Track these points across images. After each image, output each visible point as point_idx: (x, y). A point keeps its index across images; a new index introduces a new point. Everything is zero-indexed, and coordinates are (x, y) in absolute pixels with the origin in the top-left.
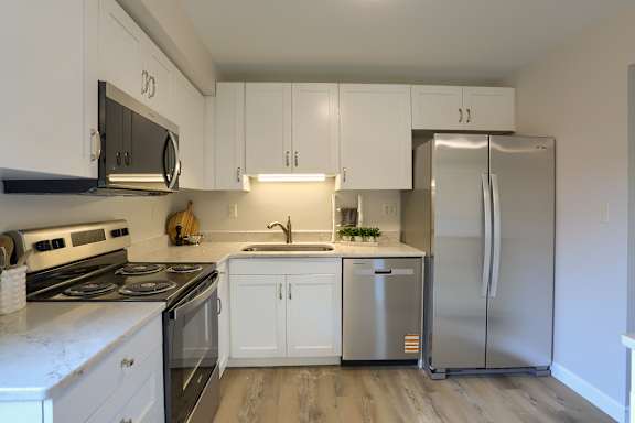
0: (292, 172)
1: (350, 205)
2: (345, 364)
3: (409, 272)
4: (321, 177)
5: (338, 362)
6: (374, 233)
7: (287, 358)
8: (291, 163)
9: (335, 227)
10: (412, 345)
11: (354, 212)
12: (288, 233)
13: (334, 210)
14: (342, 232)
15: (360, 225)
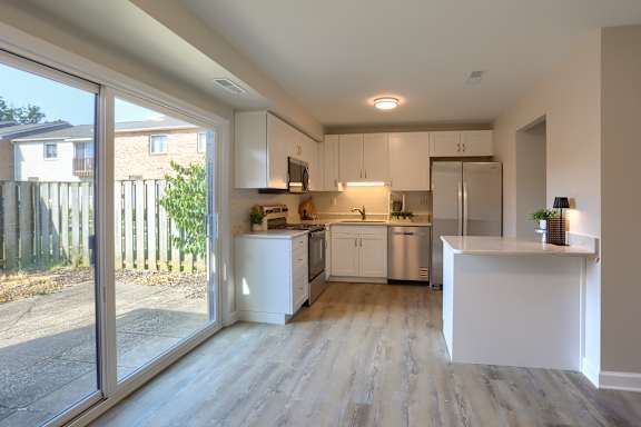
0: (364, 181)
1: (397, 198)
4: (383, 184)
5: (386, 282)
6: (410, 215)
8: (363, 177)
9: (389, 211)
10: (423, 273)
11: (400, 203)
12: (363, 214)
13: (389, 202)
14: (393, 214)
15: (403, 210)
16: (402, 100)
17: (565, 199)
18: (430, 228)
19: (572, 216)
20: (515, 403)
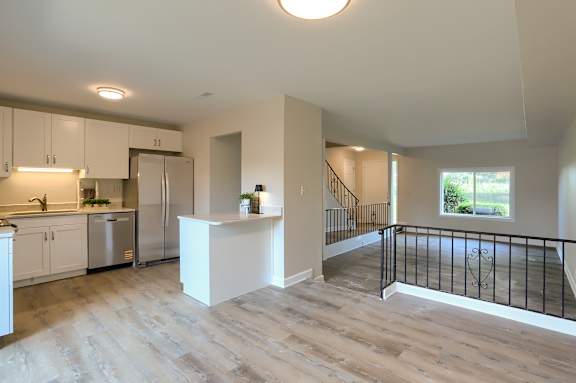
0: (51, 166)
1: (89, 186)
2: (90, 272)
3: (127, 219)
4: (71, 171)
5: (85, 272)
6: (106, 202)
7: (50, 276)
8: (50, 161)
9: (80, 199)
10: (129, 256)
11: (93, 191)
12: (44, 205)
13: (79, 190)
14: (85, 203)
15: (97, 198)
16: (128, 93)
17: (261, 186)
18: (136, 213)
19: (263, 196)
20: (262, 310)
